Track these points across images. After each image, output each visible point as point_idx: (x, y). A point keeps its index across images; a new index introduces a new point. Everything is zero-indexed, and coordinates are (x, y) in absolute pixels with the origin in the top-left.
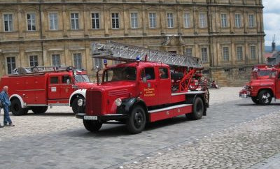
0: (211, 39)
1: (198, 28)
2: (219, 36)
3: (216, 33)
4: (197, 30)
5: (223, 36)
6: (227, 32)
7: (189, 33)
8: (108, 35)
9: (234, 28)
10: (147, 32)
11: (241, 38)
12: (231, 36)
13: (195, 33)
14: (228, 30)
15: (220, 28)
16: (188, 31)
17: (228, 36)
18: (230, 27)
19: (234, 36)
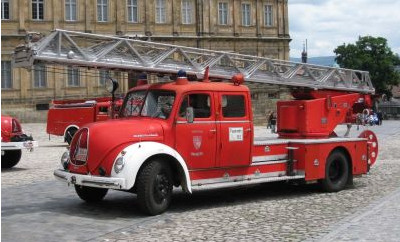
0: (201, 43)
1: (180, 25)
2: (214, 40)
3: (210, 34)
4: (177, 29)
5: (220, 39)
6: (228, 32)
7: (163, 32)
8: (24, 31)
9: (240, 26)
10: (92, 29)
11: (250, 44)
12: (234, 40)
13: (174, 33)
14: (230, 31)
15: (216, 25)
16: (162, 29)
17: (228, 40)
18: (234, 26)
19: (239, 40)
